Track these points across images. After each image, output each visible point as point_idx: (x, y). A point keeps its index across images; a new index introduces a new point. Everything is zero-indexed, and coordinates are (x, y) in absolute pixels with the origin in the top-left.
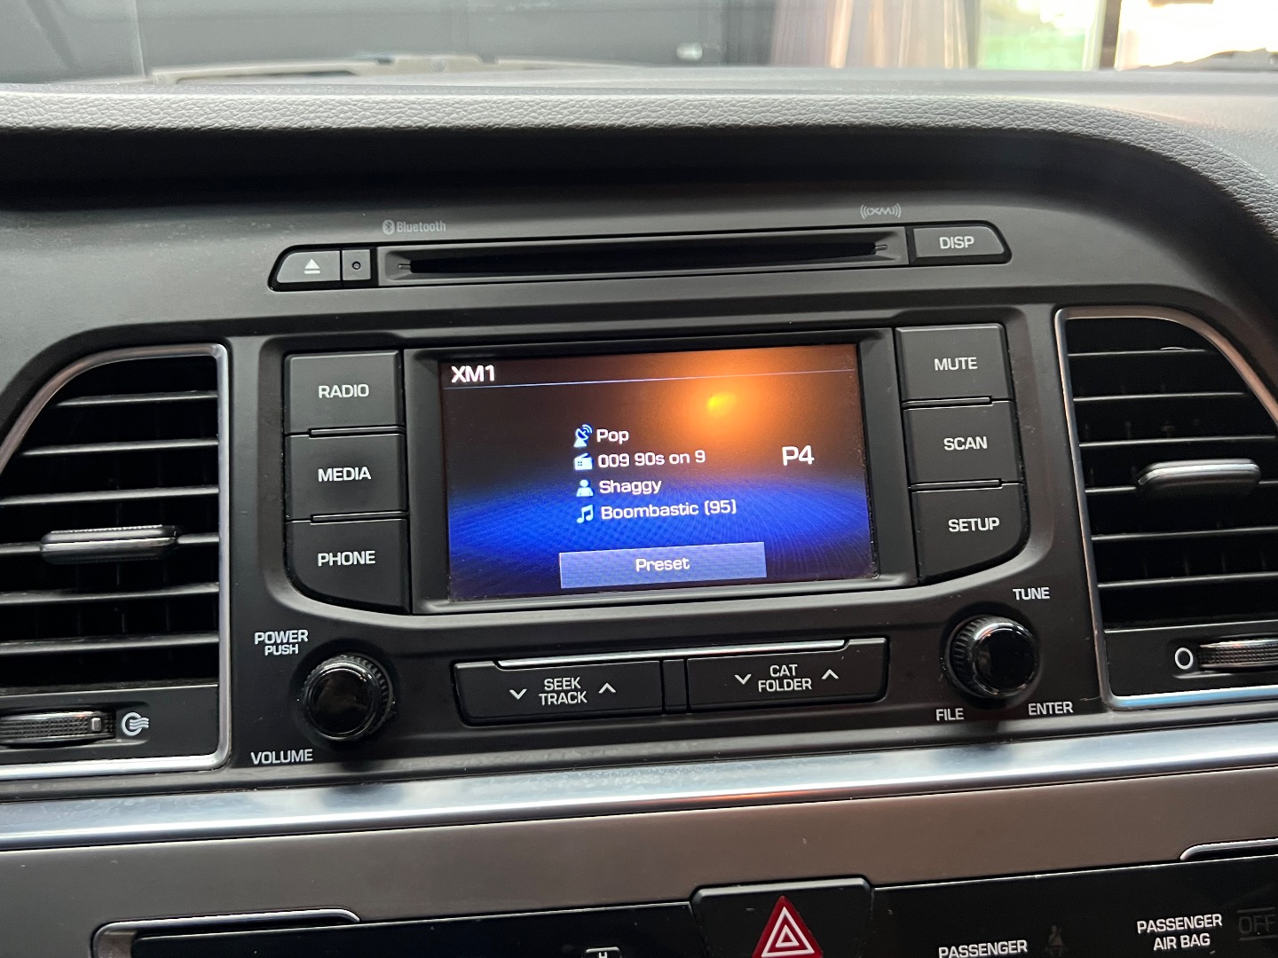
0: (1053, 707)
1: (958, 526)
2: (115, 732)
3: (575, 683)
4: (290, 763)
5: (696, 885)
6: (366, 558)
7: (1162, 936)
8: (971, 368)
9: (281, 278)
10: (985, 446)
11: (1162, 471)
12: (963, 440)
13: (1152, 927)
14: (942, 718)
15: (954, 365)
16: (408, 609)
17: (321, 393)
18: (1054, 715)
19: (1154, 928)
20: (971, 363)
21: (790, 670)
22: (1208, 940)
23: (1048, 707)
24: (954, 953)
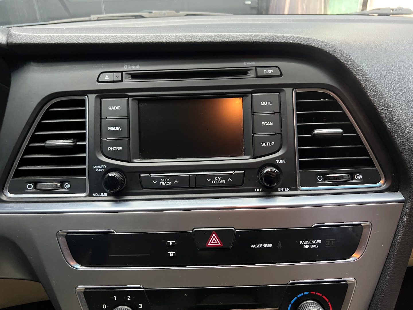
0: (285, 189)
1: (264, 144)
2: (63, 188)
3: (168, 180)
4: (102, 196)
5: (194, 228)
6: (119, 149)
7: (306, 245)
8: (270, 104)
9: (99, 80)
10: (272, 124)
11: (318, 131)
12: (267, 123)
13: (303, 242)
14: (257, 191)
15: (266, 104)
16: (129, 161)
17: (109, 108)
18: (285, 191)
19: (304, 243)
20: (270, 103)
21: (220, 178)
22: (317, 246)
23: (283, 189)
24: (254, 246)
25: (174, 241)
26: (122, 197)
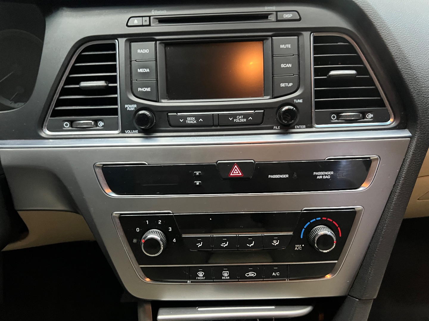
0: (301, 126)
1: (282, 85)
2: (97, 126)
3: (194, 119)
4: (133, 133)
5: (218, 160)
6: (149, 89)
8: (289, 47)
9: (129, 24)
11: (333, 73)
12: (286, 65)
14: (275, 129)
15: (285, 46)
16: (158, 101)
17: (138, 51)
19: (318, 174)
21: (241, 117)
22: (330, 177)
24: (272, 177)
25: (200, 172)
26: (152, 134)
